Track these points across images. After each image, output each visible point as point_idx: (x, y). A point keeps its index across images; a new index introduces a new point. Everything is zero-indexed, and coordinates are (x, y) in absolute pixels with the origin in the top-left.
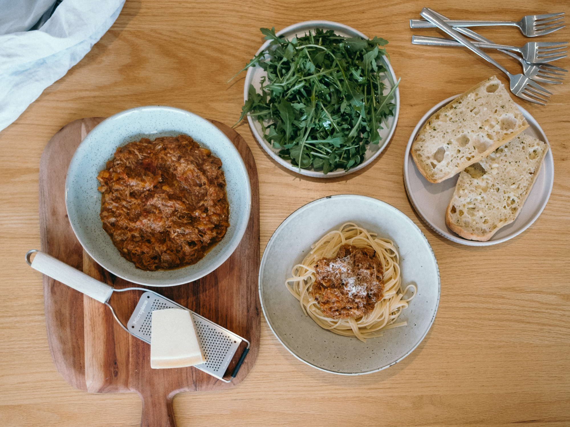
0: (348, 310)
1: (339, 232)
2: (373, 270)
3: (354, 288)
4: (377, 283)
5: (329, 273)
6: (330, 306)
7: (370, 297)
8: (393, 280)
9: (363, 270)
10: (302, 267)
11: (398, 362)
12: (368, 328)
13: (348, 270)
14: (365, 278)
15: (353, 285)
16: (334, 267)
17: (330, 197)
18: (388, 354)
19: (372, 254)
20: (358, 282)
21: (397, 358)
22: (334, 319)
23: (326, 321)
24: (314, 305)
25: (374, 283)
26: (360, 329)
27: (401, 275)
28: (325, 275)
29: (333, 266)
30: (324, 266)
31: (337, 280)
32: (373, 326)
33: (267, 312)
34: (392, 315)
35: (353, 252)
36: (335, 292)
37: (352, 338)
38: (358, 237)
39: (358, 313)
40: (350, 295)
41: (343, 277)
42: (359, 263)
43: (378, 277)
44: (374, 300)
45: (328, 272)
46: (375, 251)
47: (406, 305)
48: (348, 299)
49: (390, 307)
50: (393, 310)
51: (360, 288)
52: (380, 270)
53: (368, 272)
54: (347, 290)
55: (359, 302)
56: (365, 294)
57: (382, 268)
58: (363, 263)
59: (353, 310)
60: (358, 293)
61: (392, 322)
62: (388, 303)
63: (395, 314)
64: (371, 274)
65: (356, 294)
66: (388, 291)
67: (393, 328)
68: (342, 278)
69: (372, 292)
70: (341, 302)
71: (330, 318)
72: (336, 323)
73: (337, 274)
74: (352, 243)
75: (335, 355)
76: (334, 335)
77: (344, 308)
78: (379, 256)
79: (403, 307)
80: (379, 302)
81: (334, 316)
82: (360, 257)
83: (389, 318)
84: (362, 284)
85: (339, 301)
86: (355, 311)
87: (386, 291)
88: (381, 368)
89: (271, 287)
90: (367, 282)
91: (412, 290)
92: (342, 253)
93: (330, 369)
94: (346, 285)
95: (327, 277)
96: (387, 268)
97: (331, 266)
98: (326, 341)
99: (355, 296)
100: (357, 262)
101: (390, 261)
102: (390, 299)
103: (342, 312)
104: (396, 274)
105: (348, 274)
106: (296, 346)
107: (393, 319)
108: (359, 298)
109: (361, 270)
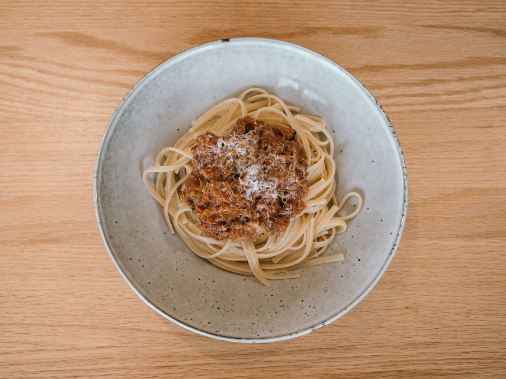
0: (243, 223)
1: (239, 101)
2: (290, 157)
3: (256, 184)
4: (297, 181)
5: (216, 157)
6: (212, 213)
7: (283, 204)
8: (322, 180)
9: (274, 155)
10: (174, 152)
11: (327, 323)
12: (276, 261)
13: (248, 153)
14: (276, 169)
15: (255, 178)
16: (224, 148)
17: (227, 40)
18: (308, 309)
19: (290, 135)
20: (263, 175)
21: (326, 317)
22: (218, 239)
23: (205, 244)
24: (187, 214)
25: (292, 180)
26: (262, 262)
27: (336, 177)
28: (208, 160)
29: (223, 145)
30: (207, 145)
31: (228, 169)
32: (284, 259)
33: (103, 217)
34: (318, 241)
35: (258, 126)
36: (222, 186)
37: (246, 278)
38: (270, 108)
39: (259, 228)
40: (248, 195)
41: (239, 164)
42: (268, 144)
43: (298, 172)
44: (288, 211)
45: (213, 154)
46: (295, 130)
47: (343, 225)
48: (244, 201)
49: (315, 226)
50: (320, 233)
51: (266, 185)
52: (302, 161)
53: (283, 159)
54: (243, 186)
55: (264, 210)
56: (275, 196)
57: (306, 158)
58: (274, 144)
59: (251, 224)
60: (262, 193)
61: (317, 255)
62: (313, 220)
63: (324, 240)
64: (288, 164)
65: (258, 195)
66: (313, 199)
67: (319, 265)
68: (237, 167)
69: (288, 196)
70: (231, 205)
71: (212, 239)
72: (220, 248)
73: (228, 158)
74: (259, 117)
75: (215, 303)
76: (216, 270)
77: (236, 220)
78: (301, 141)
79: (338, 228)
80: (298, 216)
81: (217, 234)
82: (269, 135)
83: (313, 245)
84: (270, 178)
85: (228, 204)
86: (256, 225)
87: (310, 200)
88: (296, 333)
89: (117, 177)
90: (279, 177)
91: (354, 201)
92: (240, 127)
93: (202, 328)
94: (242, 178)
95: (212, 164)
96: (315, 160)
97: (219, 144)
98: (202, 278)
99: (258, 199)
100: (265, 143)
101: (319, 150)
102: (316, 214)
103: (232, 226)
104: (328, 174)
105: (248, 159)
106: (147, 281)
107: (320, 249)
108: (263, 203)
109: (270, 154)
